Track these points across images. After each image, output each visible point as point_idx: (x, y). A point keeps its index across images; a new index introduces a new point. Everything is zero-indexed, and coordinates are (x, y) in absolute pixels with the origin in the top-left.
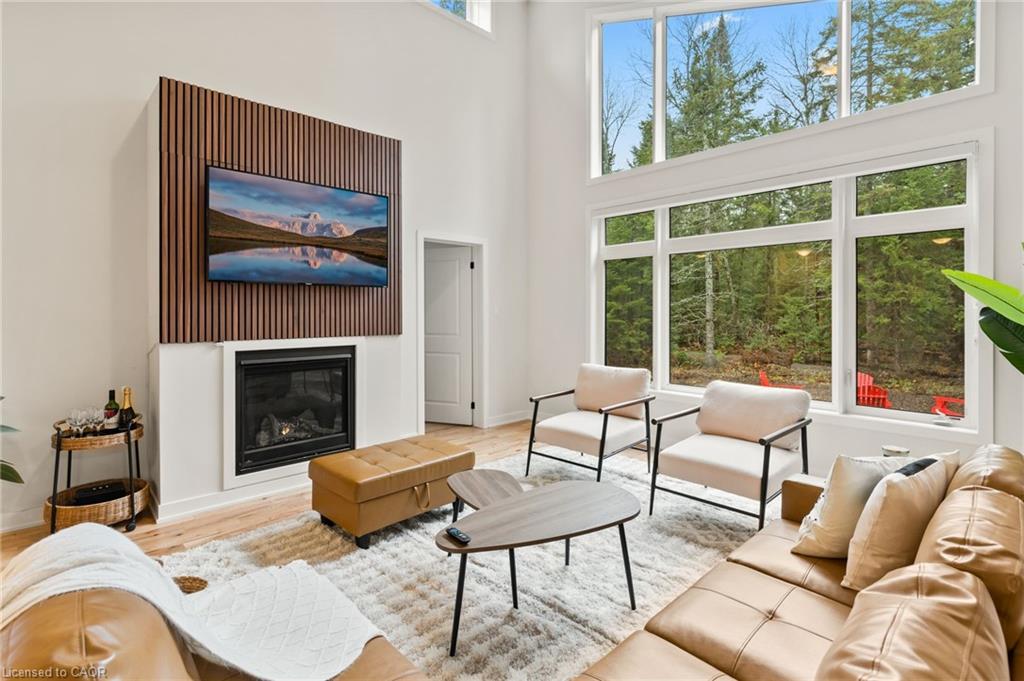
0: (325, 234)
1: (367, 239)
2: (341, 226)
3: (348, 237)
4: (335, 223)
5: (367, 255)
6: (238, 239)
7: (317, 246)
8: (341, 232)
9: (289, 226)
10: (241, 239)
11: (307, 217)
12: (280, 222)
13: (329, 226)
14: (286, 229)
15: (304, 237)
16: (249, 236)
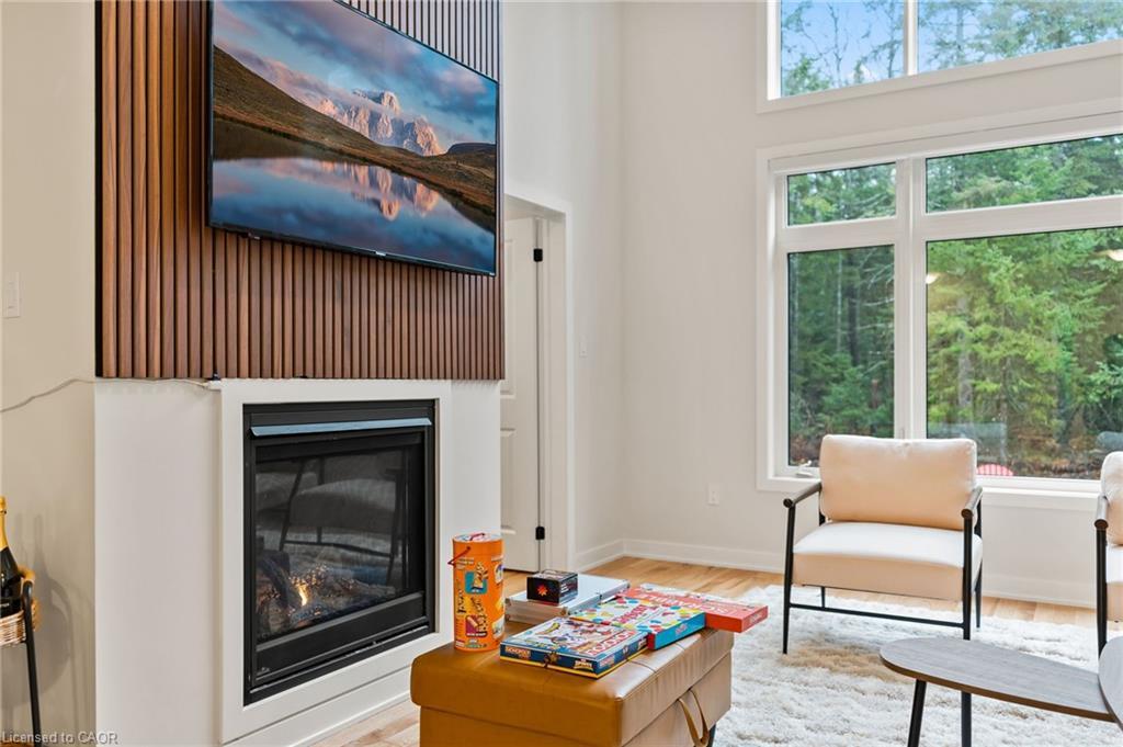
0: (406, 144)
1: (467, 167)
2: (430, 130)
3: (439, 157)
4: (422, 122)
5: (467, 202)
6: (263, 129)
7: (393, 169)
8: (429, 145)
9: (350, 113)
10: (270, 131)
11: (378, 99)
12: (336, 104)
13: (411, 126)
14: (344, 120)
15: (373, 146)
16: (283, 127)
